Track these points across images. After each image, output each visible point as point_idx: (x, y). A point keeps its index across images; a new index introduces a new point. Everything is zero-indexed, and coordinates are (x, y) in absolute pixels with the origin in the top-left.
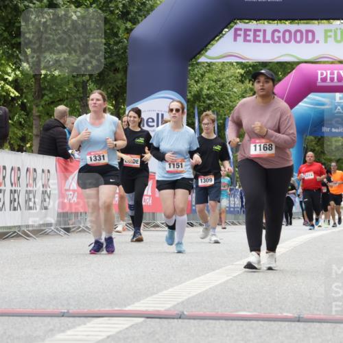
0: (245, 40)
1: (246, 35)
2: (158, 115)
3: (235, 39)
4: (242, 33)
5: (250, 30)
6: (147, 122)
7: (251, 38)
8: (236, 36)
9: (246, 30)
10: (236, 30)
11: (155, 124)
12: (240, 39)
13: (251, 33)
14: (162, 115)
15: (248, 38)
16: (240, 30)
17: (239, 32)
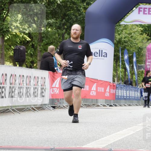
0: (144, 13)
1: (144, 11)
2: (100, 50)
3: (139, 13)
4: (142, 10)
5: (147, 8)
6: (94, 54)
7: (147, 12)
8: (139, 11)
9: (145, 8)
10: (140, 8)
11: (98, 55)
12: (142, 13)
13: (147, 10)
14: (102, 51)
15: (145, 12)
16: (142, 8)
17: (141, 10)
